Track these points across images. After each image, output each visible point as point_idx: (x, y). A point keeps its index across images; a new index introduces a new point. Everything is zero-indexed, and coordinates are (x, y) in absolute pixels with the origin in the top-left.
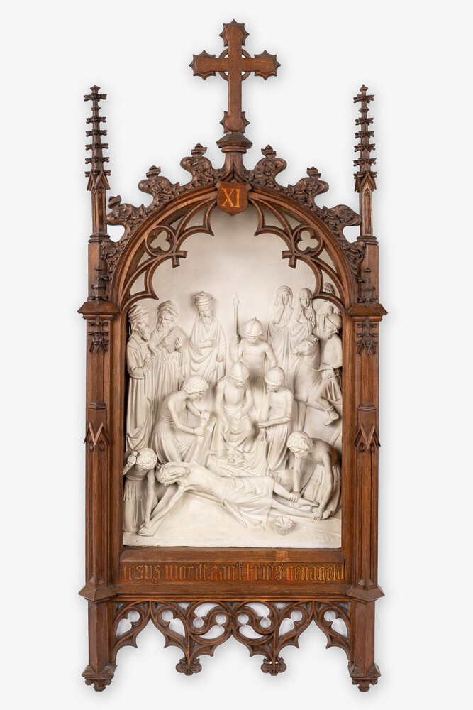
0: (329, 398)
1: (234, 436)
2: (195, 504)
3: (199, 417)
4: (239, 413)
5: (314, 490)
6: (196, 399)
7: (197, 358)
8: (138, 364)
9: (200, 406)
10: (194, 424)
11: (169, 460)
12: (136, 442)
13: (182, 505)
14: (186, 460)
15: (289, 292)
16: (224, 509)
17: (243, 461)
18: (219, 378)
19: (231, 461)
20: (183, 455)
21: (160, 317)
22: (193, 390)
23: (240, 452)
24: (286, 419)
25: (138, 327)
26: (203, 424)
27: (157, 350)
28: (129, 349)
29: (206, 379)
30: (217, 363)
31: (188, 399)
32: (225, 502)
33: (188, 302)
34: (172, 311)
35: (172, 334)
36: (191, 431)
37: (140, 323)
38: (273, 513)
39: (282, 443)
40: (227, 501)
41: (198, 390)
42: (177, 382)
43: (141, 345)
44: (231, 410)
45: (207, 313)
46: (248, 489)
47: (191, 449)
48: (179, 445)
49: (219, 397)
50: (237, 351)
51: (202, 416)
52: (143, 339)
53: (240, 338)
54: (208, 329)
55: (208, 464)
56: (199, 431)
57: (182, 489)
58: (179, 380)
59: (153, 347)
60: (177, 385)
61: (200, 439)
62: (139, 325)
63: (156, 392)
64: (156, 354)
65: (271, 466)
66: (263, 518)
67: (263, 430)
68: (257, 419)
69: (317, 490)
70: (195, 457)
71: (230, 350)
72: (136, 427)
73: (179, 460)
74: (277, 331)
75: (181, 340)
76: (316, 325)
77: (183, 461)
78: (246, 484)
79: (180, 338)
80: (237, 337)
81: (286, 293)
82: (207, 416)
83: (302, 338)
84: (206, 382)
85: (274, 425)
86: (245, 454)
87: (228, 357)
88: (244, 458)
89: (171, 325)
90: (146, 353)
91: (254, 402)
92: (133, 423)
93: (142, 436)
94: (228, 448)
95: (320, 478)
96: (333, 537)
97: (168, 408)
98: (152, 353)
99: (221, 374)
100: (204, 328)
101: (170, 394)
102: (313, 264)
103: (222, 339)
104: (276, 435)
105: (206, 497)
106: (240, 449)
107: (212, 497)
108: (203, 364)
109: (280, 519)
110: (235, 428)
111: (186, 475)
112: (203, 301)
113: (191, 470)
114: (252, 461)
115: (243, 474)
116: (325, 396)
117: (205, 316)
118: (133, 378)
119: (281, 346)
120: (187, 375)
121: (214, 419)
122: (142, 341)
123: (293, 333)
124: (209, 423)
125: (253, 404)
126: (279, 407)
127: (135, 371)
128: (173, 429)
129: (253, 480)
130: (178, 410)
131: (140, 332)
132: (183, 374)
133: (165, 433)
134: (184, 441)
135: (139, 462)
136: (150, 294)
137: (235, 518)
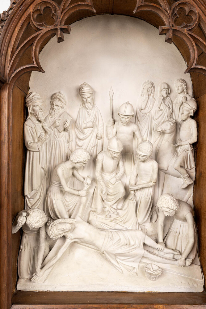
0: (186, 167)
1: (109, 197)
2: (80, 252)
3: (83, 182)
4: (114, 179)
5: (174, 240)
6: (81, 168)
7: (81, 136)
8: (34, 139)
9: (84, 174)
10: (79, 188)
11: (59, 216)
12: (33, 201)
13: (69, 254)
14: (72, 217)
15: (152, 85)
16: (103, 257)
17: (118, 216)
18: (98, 153)
19: (108, 216)
20: (70, 211)
21: (52, 104)
22: (78, 160)
23: (115, 209)
24: (151, 184)
25: (33, 110)
26: (86, 187)
27: (50, 130)
28: (26, 127)
29: (88, 152)
30: (97, 140)
31: (74, 168)
32: (105, 252)
33: (74, 93)
34: (61, 99)
35: (61, 118)
36: (77, 193)
37: (34, 106)
38: (144, 260)
39: (148, 202)
40: (106, 252)
41: (81, 160)
42: (65, 155)
43: (36, 124)
44: (108, 177)
45: (89, 100)
46: (123, 241)
47: (77, 207)
48: (67, 204)
49: (99, 166)
50: (112, 131)
51: (85, 181)
52: (38, 120)
53: (114, 121)
54: (90, 113)
55: (90, 219)
56: (83, 193)
57: (68, 241)
58: (67, 154)
59: (46, 128)
60: (65, 157)
61: (84, 199)
62: (34, 108)
63: (50, 163)
64: (49, 133)
65: (140, 220)
66: (136, 265)
67: (132, 192)
68: (128, 183)
69: (177, 240)
70: (79, 214)
71: (106, 130)
72: (32, 190)
73: (67, 216)
74: (143, 116)
75: (69, 121)
76: (173, 112)
77: (70, 217)
78: (122, 237)
79: (68, 120)
80: (112, 120)
81: (150, 86)
82: (89, 181)
83: (162, 121)
84: (88, 154)
85: (142, 188)
86: (118, 211)
87: (105, 136)
88: (118, 214)
89: (61, 111)
90: (40, 131)
91: (125, 171)
92: (30, 187)
93: (38, 197)
94: (106, 206)
95: (178, 230)
96: (195, 282)
97: (57, 175)
98: (46, 132)
99: (99, 149)
100: (87, 113)
101: (59, 164)
102: (189, 37)
103: (100, 122)
104: (144, 196)
105: (88, 247)
106: (115, 206)
107: (93, 247)
108: (86, 141)
109: (149, 266)
110: (111, 191)
111: (73, 230)
112: (85, 89)
113: (77, 225)
114: (125, 217)
115: (118, 227)
116: (183, 166)
117: (87, 102)
118: (30, 151)
119: (146, 128)
120: (74, 149)
121: (94, 184)
122: (37, 122)
123: (155, 118)
124: (90, 187)
125: (125, 173)
126: (146, 174)
127: (31, 145)
128: (62, 191)
129: (127, 234)
130: (66, 176)
131: (35, 114)
132: (71, 149)
133: (56, 195)
134: (71, 201)
135: (28, 222)
136: (36, 65)
137: (112, 264)
